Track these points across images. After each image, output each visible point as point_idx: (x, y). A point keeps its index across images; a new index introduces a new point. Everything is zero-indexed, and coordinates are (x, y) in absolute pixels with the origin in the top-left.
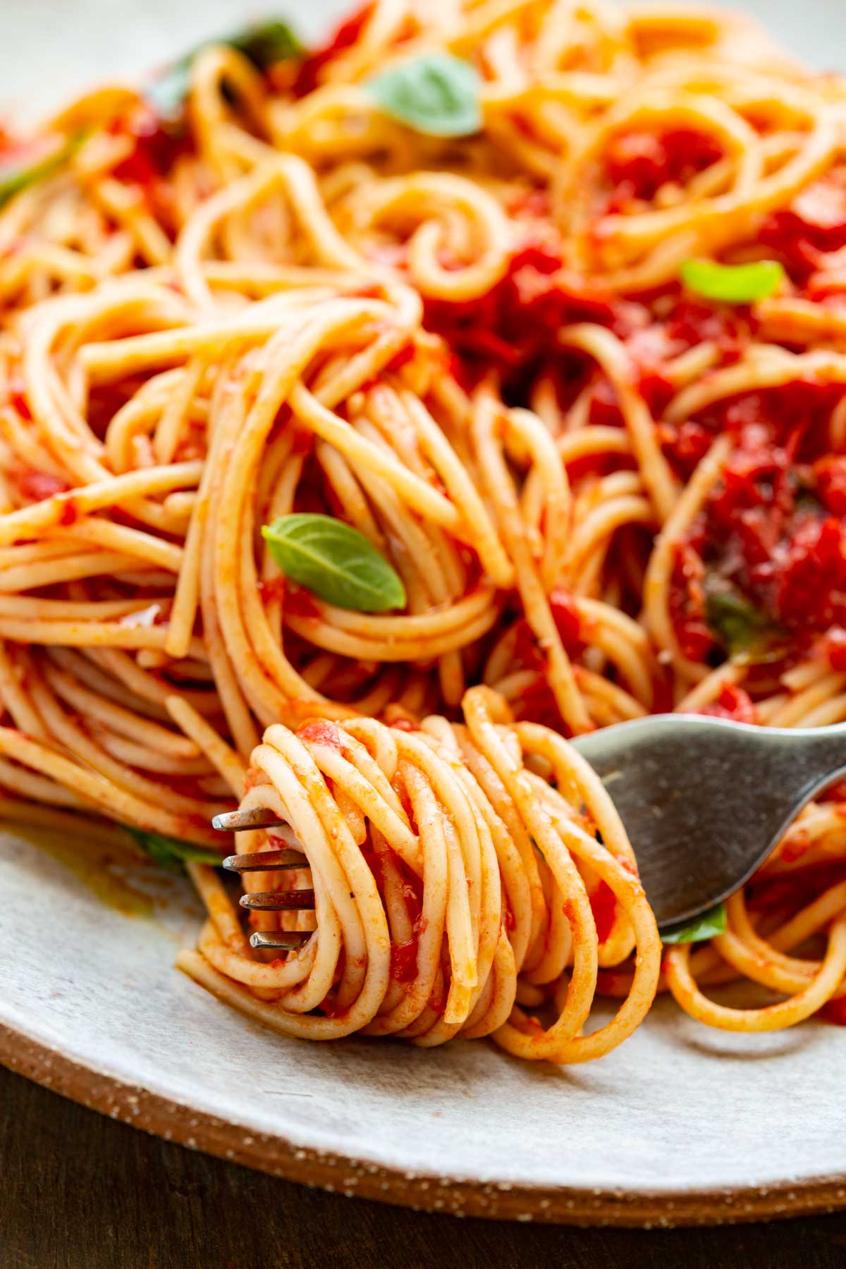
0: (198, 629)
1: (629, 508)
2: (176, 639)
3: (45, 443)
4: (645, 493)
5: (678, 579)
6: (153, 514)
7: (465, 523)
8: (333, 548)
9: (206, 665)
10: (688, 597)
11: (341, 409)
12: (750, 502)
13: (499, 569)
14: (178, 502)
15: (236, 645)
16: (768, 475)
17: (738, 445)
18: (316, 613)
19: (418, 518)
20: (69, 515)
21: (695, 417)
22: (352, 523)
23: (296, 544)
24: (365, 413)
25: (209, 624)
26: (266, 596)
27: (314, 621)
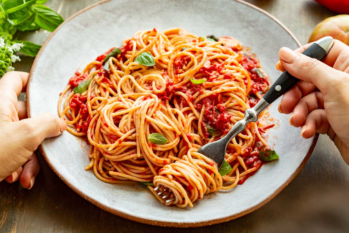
0: (141, 152)
1: (193, 118)
2: (139, 155)
3: (111, 130)
4: (194, 115)
5: (203, 127)
6: (130, 137)
7: (173, 128)
8: (157, 137)
9: (143, 157)
10: (205, 129)
11: (152, 117)
12: (209, 114)
13: (179, 133)
14: (134, 135)
15: (147, 154)
16: (211, 109)
17: (206, 106)
18: (156, 146)
19: (167, 129)
20: (120, 142)
21: (198, 103)
22: (158, 133)
23: (152, 138)
24: (156, 116)
25: (142, 151)
26: (149, 146)
27: (157, 147)
